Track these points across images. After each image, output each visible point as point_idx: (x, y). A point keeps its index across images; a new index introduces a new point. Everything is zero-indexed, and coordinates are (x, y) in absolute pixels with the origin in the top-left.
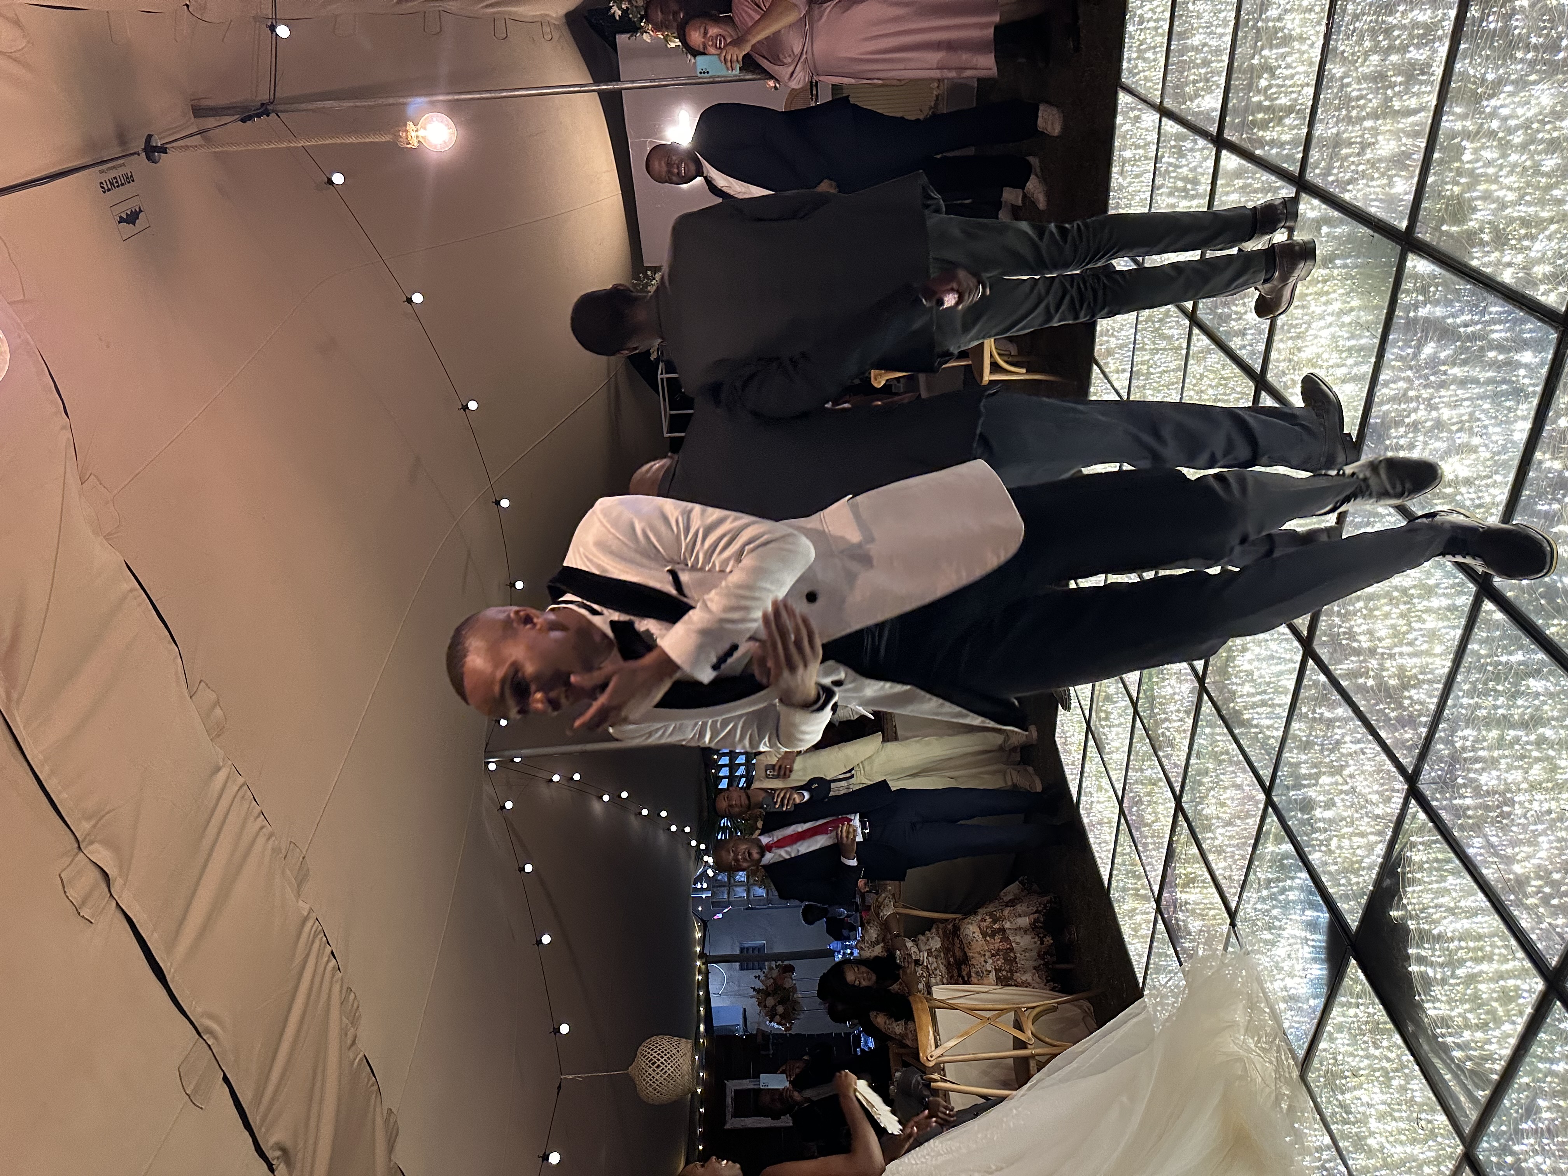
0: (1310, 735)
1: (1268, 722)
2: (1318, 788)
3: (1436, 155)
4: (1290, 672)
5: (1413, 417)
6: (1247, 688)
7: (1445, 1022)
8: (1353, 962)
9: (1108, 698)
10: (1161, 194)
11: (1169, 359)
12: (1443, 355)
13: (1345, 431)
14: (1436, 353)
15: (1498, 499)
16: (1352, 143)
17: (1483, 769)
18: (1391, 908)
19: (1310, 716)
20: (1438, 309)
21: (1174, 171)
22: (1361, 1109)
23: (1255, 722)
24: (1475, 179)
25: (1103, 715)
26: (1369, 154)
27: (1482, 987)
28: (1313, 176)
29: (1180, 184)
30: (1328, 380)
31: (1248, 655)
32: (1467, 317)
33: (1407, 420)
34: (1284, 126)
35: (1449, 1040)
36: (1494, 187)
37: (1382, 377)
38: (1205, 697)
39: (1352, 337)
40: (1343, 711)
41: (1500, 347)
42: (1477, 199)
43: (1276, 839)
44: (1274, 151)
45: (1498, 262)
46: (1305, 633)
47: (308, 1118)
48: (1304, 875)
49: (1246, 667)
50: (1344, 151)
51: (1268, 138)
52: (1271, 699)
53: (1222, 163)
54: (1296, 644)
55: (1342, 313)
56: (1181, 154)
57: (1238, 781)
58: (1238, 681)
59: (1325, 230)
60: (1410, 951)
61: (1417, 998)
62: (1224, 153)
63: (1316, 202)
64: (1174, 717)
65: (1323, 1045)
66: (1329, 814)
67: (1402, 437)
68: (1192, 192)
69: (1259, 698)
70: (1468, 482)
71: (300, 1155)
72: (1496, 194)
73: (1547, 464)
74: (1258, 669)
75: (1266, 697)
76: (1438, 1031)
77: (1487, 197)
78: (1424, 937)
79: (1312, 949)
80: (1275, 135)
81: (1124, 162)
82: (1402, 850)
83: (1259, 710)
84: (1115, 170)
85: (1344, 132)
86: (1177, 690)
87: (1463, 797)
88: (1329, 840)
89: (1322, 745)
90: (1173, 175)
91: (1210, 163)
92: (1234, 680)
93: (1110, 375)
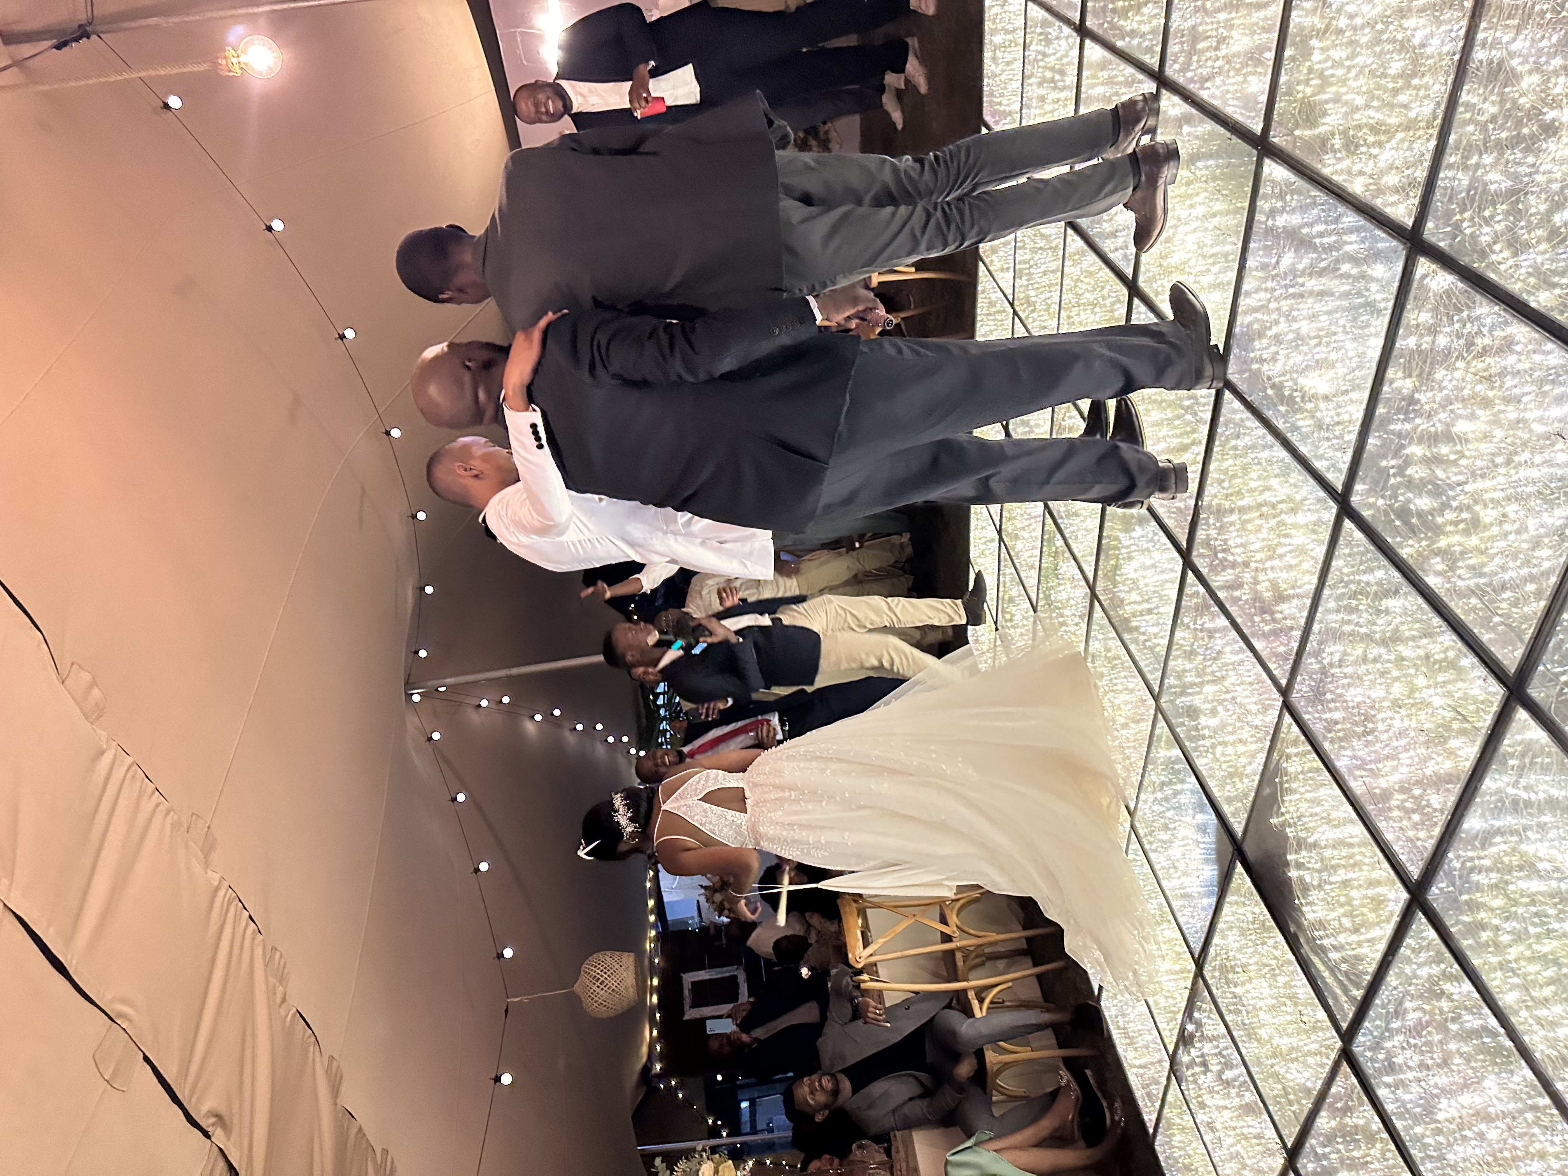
0: (1193, 644)
1: (1155, 630)
2: (1202, 696)
3: (1288, 53)
4: (1173, 582)
5: (1275, 330)
6: (1134, 596)
7: (1321, 924)
8: (1239, 865)
9: (1011, 600)
10: (1031, 85)
11: (1048, 260)
12: (1300, 267)
13: (1212, 343)
14: (1293, 264)
15: (1354, 417)
16: (1210, 37)
17: (1349, 685)
18: (1272, 817)
19: (1192, 627)
20: (1294, 217)
21: (1042, 60)
22: (1251, 1002)
23: (1143, 630)
24: (1325, 82)
25: (1008, 616)
26: (1223, 51)
27: (1354, 893)
28: (1172, 71)
29: (1048, 74)
30: (1194, 287)
31: (1134, 564)
32: (1321, 228)
33: (1269, 333)
34: (1143, 15)
35: (1326, 942)
36: (1343, 90)
37: (1245, 287)
38: (1096, 603)
39: (1216, 243)
40: (1223, 621)
41: (1353, 259)
42: (1327, 102)
43: (1167, 743)
44: (1135, 42)
45: (1349, 172)
46: (1184, 544)
47: (241, 1083)
48: (1193, 779)
49: (1133, 575)
50: (1201, 46)
51: (1128, 29)
52: (1157, 607)
53: (1086, 52)
54: (1176, 555)
55: (1205, 217)
56: (1048, 42)
57: (1131, 686)
58: (1126, 589)
59: (1186, 129)
60: (1289, 857)
61: (1297, 902)
62: (1088, 42)
63: (1176, 99)
64: (1069, 622)
65: (1216, 940)
66: (1213, 722)
67: (1266, 349)
68: (1060, 84)
69: (1146, 606)
70: (1326, 398)
71: (236, 1120)
72: (1344, 98)
73: (1398, 384)
74: (1144, 577)
75: (1152, 606)
76: (1316, 933)
77: (1337, 100)
78: (1301, 844)
79: (1202, 851)
80: (1135, 26)
81: (996, 47)
82: (1279, 761)
83: (1146, 618)
84: (987, 55)
85: (1200, 24)
86: (1072, 595)
87: (1330, 710)
88: (1213, 746)
89: (1204, 655)
90: (1041, 64)
91: (1075, 52)
92: (1122, 588)
93: (995, 274)
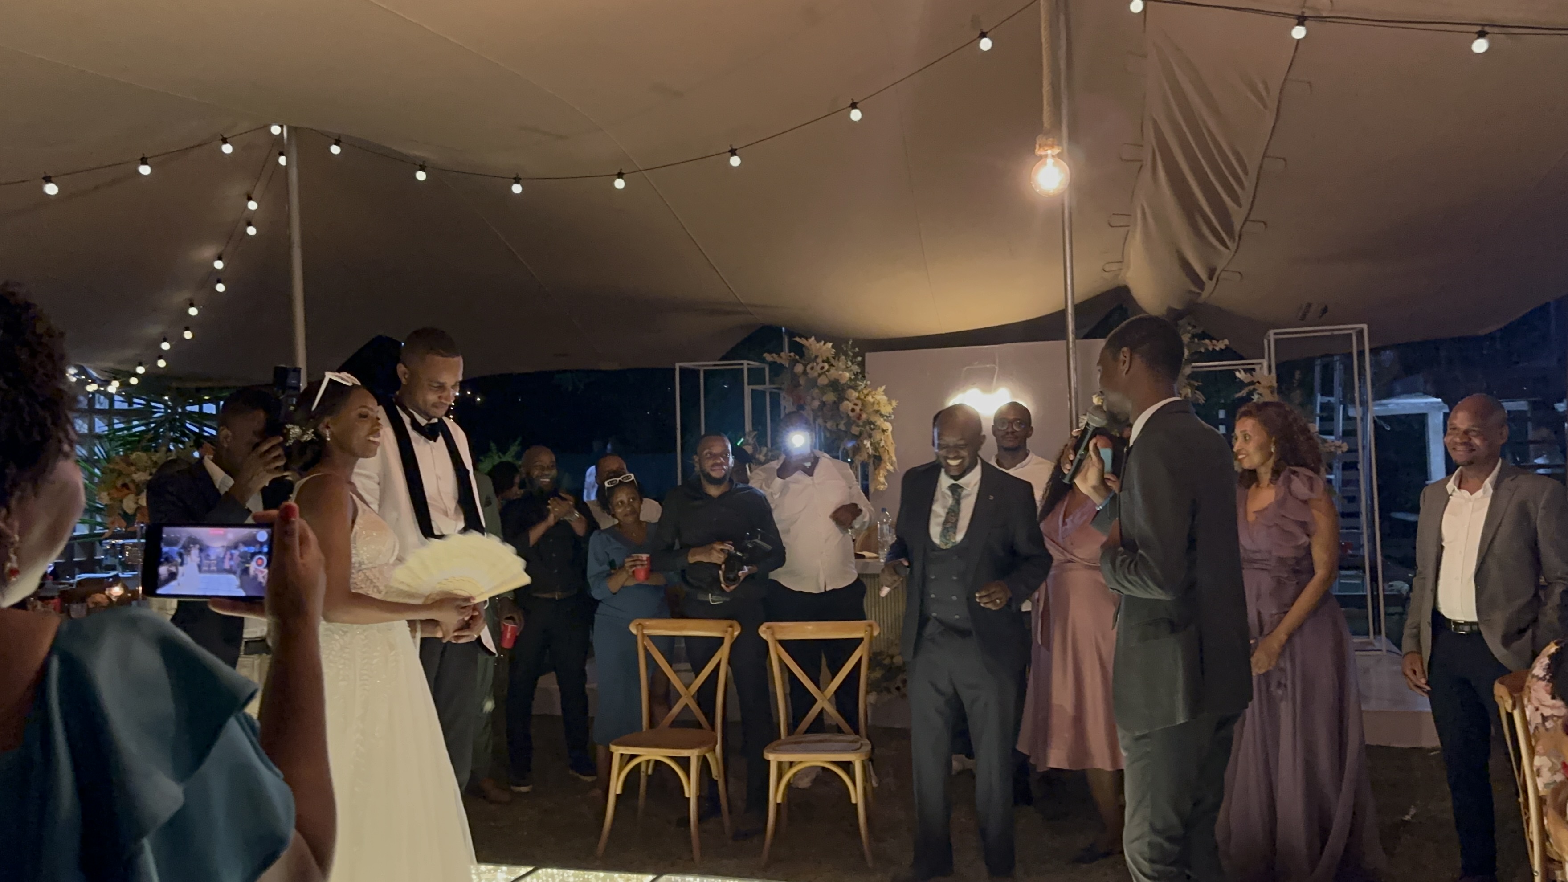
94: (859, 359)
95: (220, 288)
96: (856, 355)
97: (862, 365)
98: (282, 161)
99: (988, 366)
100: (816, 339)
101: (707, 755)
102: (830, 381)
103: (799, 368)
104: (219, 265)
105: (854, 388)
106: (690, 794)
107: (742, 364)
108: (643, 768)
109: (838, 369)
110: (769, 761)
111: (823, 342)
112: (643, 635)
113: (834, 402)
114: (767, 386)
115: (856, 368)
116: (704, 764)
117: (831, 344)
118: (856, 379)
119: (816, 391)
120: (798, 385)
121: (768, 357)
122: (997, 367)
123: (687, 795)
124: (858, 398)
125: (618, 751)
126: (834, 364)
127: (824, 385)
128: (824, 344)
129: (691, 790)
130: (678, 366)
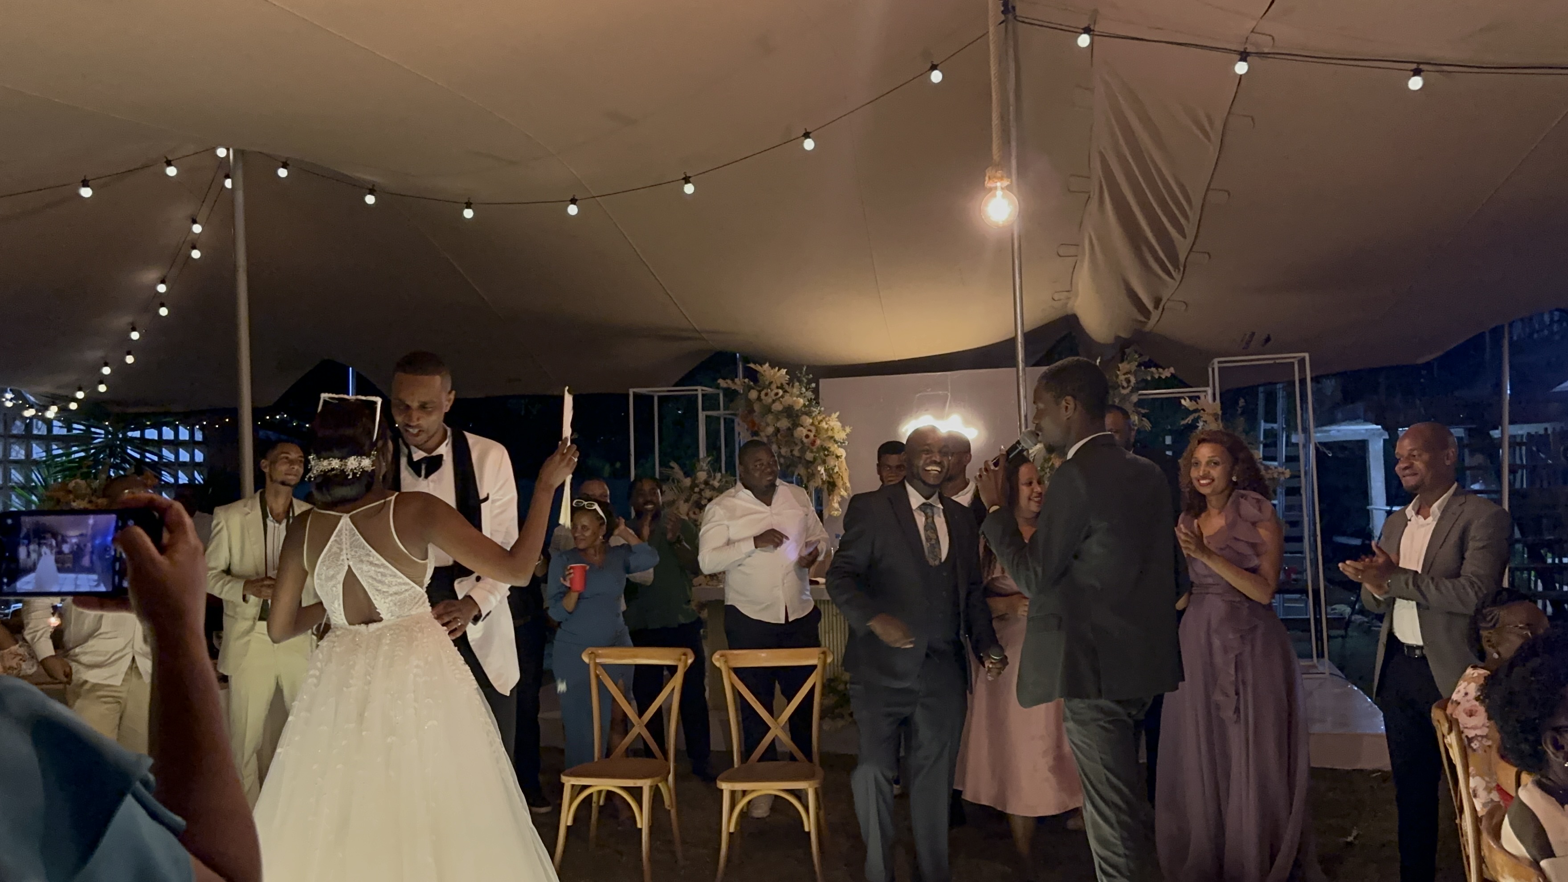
94: (813, 385)
95: (163, 311)
96: (809, 382)
97: (816, 391)
98: (228, 183)
99: (940, 392)
100: (770, 365)
101: (660, 785)
102: (784, 408)
103: (753, 395)
104: (162, 288)
105: (809, 414)
106: (642, 825)
107: (696, 390)
108: (595, 798)
109: (791, 396)
110: (722, 791)
111: (777, 368)
112: (596, 664)
113: (789, 429)
114: (721, 412)
115: (810, 394)
116: (656, 794)
117: (785, 370)
118: (810, 405)
119: (770, 418)
120: (751, 411)
121: (721, 382)
122: (949, 394)
123: (639, 826)
124: (812, 424)
125: (569, 782)
126: (788, 390)
127: (778, 411)
128: (779, 370)
129: (643, 821)
130: (631, 392)
